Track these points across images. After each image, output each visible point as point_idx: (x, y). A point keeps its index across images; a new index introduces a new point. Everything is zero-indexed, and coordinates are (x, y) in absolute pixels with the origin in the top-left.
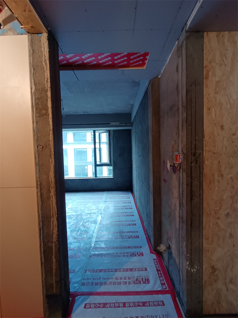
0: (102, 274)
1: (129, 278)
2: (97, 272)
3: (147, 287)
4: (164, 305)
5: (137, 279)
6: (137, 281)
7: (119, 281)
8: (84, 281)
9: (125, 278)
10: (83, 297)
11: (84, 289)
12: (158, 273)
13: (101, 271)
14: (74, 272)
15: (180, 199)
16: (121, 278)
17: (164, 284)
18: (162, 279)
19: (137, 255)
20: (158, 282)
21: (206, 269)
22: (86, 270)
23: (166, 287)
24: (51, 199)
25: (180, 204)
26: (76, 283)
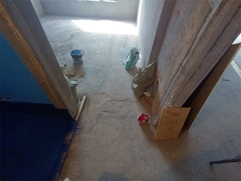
15: (192, 45)
24: (15, 33)
25: (189, 51)
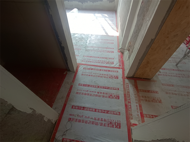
0: (91, 58)
1: (104, 61)
2: (89, 57)
3: (112, 66)
4: (118, 72)
5: (108, 62)
6: (108, 63)
7: (99, 62)
8: (83, 60)
9: (102, 61)
10: (83, 65)
11: (83, 63)
12: (119, 61)
13: (91, 57)
14: (78, 56)
16: (100, 61)
17: (121, 65)
18: (120, 63)
19: (110, 52)
20: (118, 64)
21: (144, 62)
22: (84, 56)
23: (121, 67)
26: (79, 60)
